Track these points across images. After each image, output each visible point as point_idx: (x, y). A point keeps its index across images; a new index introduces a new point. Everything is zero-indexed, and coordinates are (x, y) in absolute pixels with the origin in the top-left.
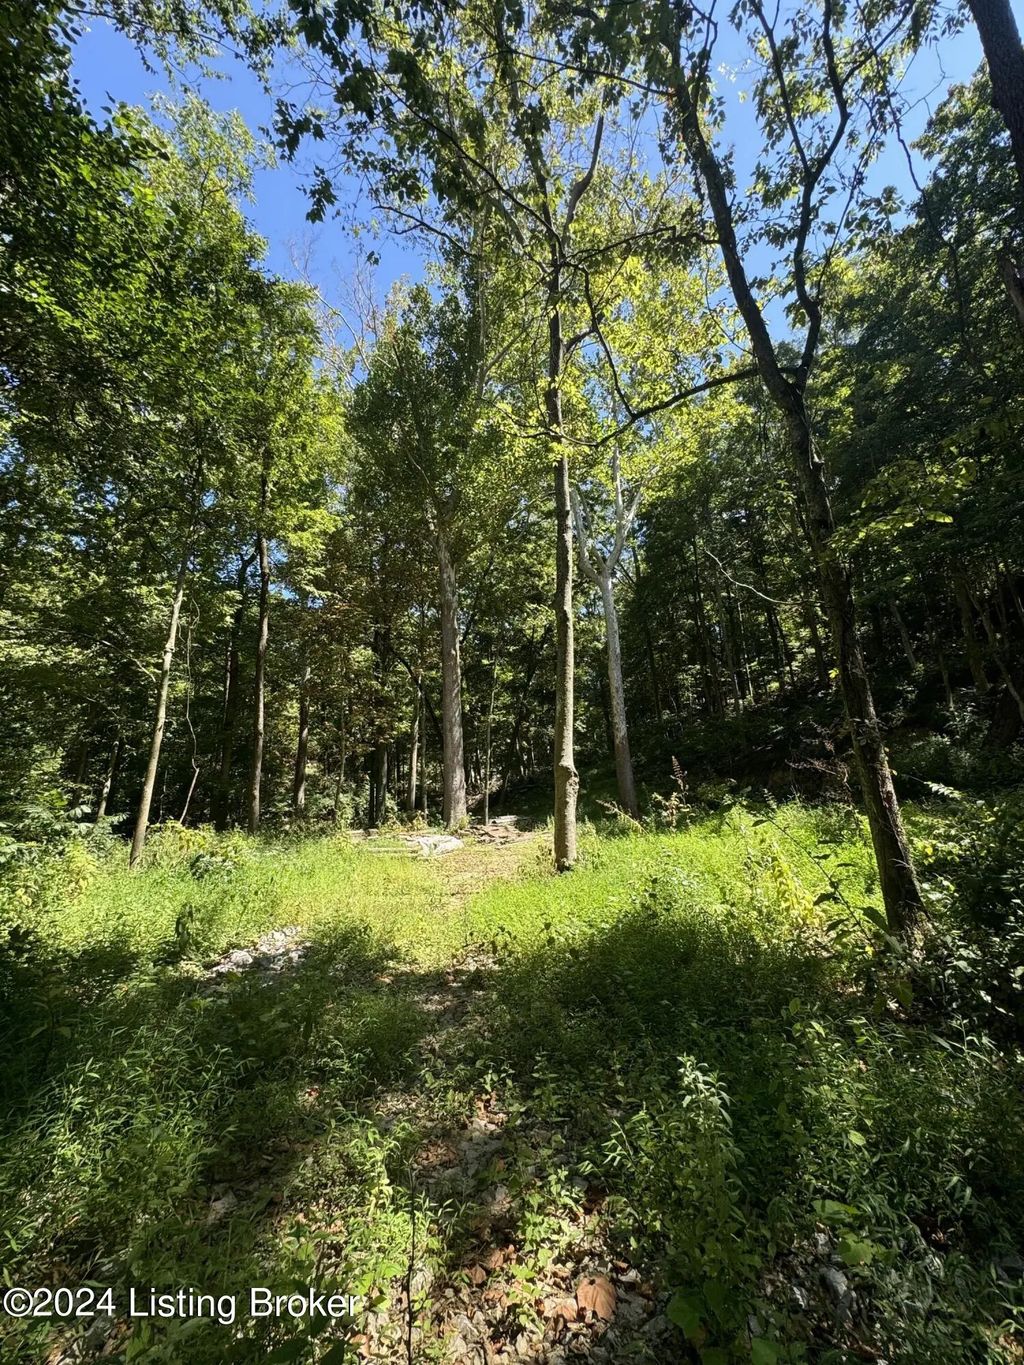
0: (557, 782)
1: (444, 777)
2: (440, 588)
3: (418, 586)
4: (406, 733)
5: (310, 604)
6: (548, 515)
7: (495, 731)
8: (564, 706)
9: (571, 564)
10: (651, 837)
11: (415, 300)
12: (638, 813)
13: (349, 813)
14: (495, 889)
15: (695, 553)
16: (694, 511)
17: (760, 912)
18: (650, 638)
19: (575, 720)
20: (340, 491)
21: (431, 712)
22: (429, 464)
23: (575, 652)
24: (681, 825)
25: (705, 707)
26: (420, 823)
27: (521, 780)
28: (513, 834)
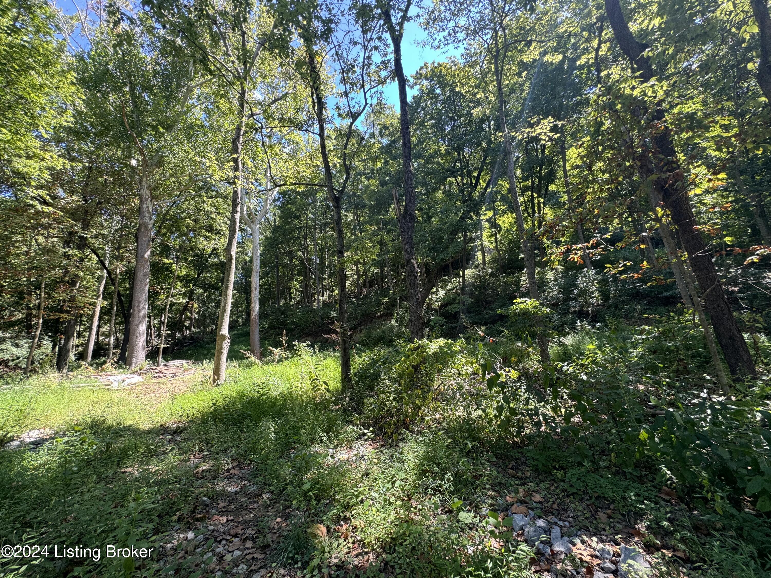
0: (218, 343)
8: (226, 303)
10: (264, 367)
24: (280, 361)
26: (109, 367)
27: (185, 338)
28: (180, 372)
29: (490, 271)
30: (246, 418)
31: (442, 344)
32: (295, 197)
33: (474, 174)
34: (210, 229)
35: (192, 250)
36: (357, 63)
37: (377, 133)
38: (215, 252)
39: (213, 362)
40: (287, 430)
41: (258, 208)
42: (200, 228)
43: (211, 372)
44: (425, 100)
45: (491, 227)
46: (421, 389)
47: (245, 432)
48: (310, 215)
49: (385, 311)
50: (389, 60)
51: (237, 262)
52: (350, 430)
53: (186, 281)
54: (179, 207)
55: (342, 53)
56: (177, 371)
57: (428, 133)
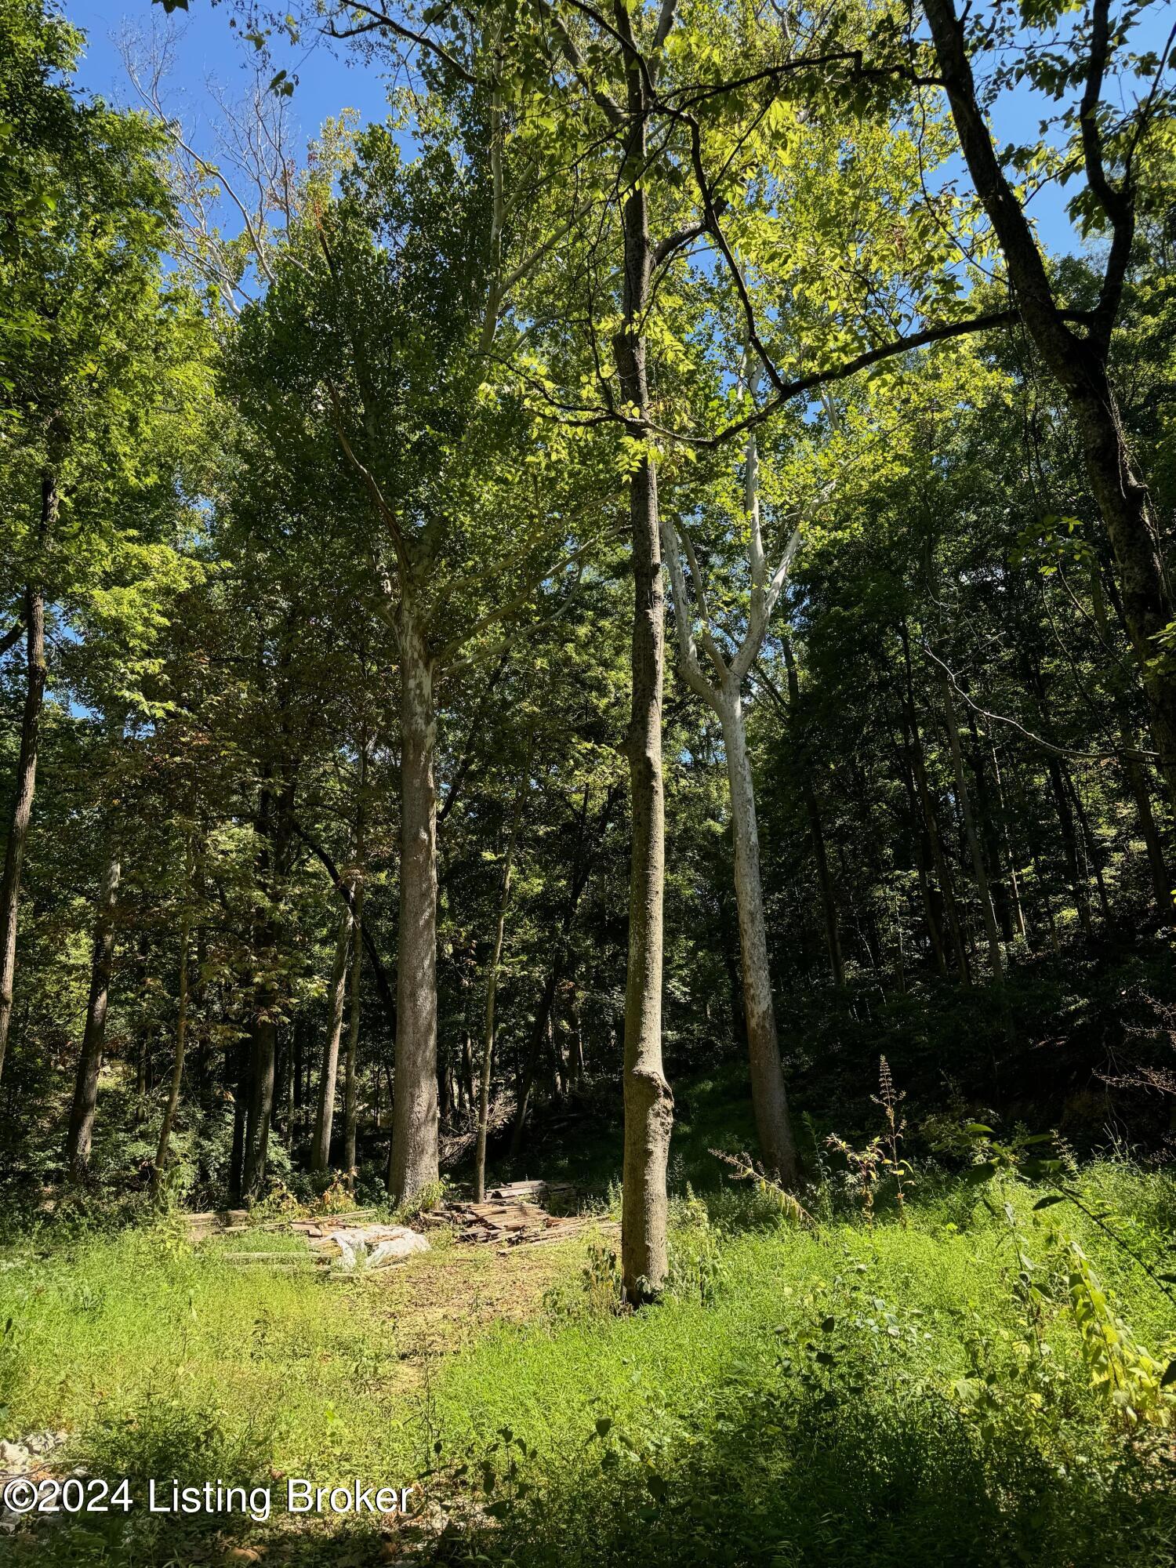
0: (630, 1109)
1: (395, 1097)
2: (402, 706)
3: (357, 701)
4: (317, 1002)
5: (127, 733)
6: (619, 570)
7: (505, 998)
8: (645, 948)
9: (661, 666)
10: (822, 1230)
11: (367, 154)
12: (797, 1179)
13: (187, 1174)
14: (494, 1342)
15: (906, 650)
16: (903, 569)
17: (1049, 1396)
18: (817, 815)
19: (667, 977)
20: (204, 508)
21: (375, 958)
22: (387, 462)
23: (669, 840)
24: (885, 1205)
25: (931, 956)
26: (340, 1198)
27: (557, 1102)
28: (536, 1222)
56: (530, 1218)
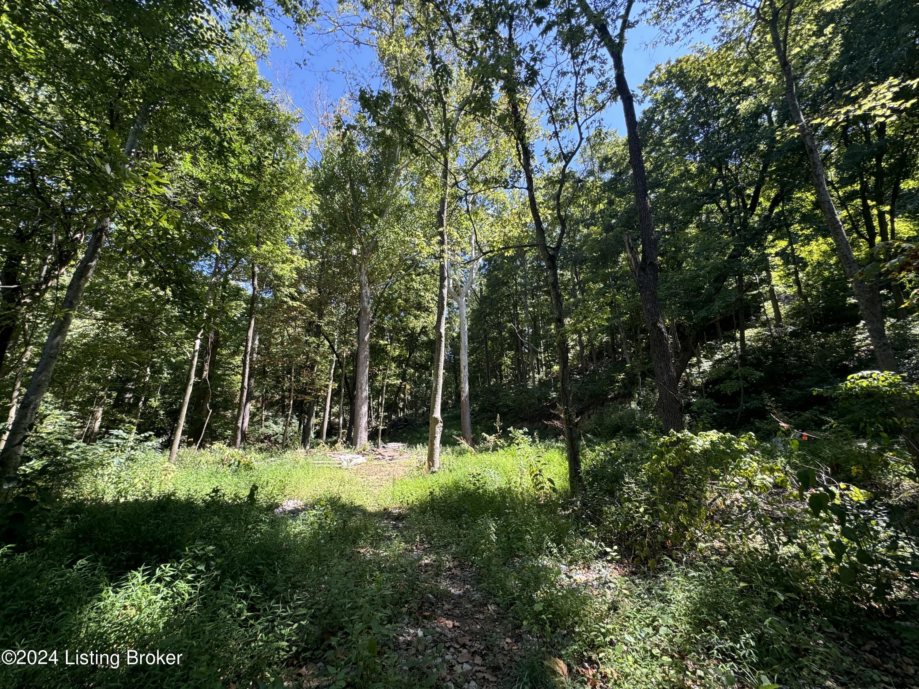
2: (360, 298)
8: (437, 384)
10: (479, 456)
24: (495, 450)
26: (340, 446)
27: (400, 419)
28: (397, 455)
29: (790, 329)
30: (464, 512)
31: (715, 438)
32: (502, 262)
33: (748, 192)
34: (420, 307)
35: (404, 329)
36: (567, 95)
37: (596, 169)
38: (424, 330)
39: (427, 447)
40: (509, 533)
41: (463, 279)
42: (410, 307)
43: (425, 458)
44: (661, 111)
45: (786, 263)
46: (686, 501)
47: (463, 529)
48: (519, 280)
49: (622, 391)
50: (608, 79)
51: (446, 339)
52: (586, 544)
53: (399, 361)
54: (391, 288)
55: (549, 91)
56: (395, 454)
57: (668, 152)
